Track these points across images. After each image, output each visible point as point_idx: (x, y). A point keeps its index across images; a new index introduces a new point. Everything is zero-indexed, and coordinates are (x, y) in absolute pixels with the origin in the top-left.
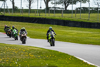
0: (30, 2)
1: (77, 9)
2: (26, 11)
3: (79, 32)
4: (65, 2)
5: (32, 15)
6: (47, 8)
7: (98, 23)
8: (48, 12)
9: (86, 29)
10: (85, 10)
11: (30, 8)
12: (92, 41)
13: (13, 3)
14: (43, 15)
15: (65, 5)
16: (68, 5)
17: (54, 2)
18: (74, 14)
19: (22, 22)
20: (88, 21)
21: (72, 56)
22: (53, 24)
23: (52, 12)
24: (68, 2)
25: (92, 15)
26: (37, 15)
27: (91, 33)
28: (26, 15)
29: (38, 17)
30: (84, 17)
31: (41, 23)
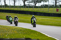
0: (15, 2)
1: (42, 5)
2: (12, 7)
3: (43, 18)
4: (35, 2)
5: (16, 9)
6: (25, 5)
7: (54, 13)
8: (25, 7)
9: (47, 17)
10: (46, 6)
11: (14, 5)
12: (50, 23)
13: (5, 2)
14: (22, 9)
15: (35, 3)
16: (36, 3)
17: (28, 2)
18: (40, 9)
19: (10, 13)
20: (48, 12)
21: (39, 32)
22: (28, 14)
23: (27, 7)
24: (37, 2)
25: (50, 9)
26: (19, 9)
27: (50, 19)
28: (12, 9)
29: (19, 10)
30: (46, 10)
31: (21, 14)
